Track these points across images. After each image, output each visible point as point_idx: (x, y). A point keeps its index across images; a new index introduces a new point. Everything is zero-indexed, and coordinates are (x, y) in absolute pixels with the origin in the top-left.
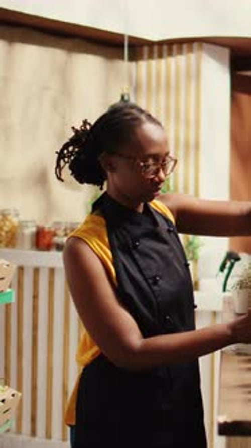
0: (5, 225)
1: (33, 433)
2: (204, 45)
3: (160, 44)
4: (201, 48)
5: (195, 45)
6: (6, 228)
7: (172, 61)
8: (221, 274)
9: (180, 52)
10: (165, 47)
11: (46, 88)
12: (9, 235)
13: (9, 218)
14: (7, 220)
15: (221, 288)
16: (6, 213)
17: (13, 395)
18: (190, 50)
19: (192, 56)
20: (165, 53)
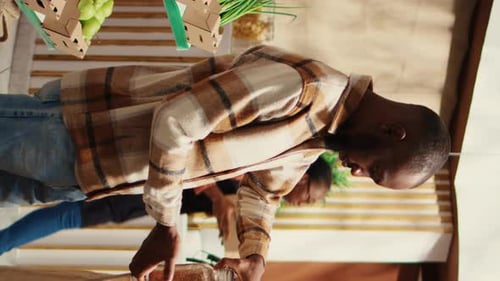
0: (257, 26)
1: (37, 58)
2: (450, 236)
3: (452, 188)
4: (446, 232)
5: (449, 225)
6: (254, 27)
7: (433, 200)
8: (206, 256)
9: (442, 209)
10: (447, 193)
11: (403, 67)
12: (247, 32)
13: (265, 31)
14: (262, 29)
15: (190, 257)
16: (271, 27)
17: (81, 50)
18: (444, 220)
19: (438, 223)
20: (442, 193)
